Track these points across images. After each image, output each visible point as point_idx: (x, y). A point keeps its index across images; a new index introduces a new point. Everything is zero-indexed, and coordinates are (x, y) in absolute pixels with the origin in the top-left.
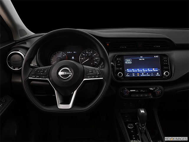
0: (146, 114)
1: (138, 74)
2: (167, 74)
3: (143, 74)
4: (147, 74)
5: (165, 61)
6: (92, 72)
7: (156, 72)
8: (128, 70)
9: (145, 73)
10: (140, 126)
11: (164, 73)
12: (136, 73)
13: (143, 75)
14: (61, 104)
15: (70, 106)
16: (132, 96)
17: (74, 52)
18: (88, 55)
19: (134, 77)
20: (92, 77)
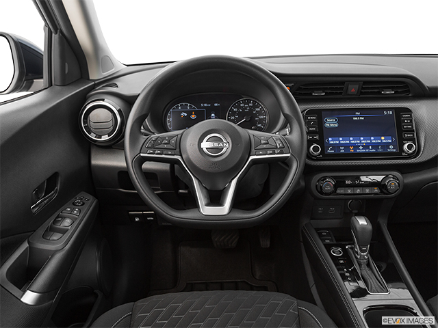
0: (370, 227)
1: (352, 148)
2: (410, 147)
3: (361, 148)
4: (370, 147)
5: (407, 122)
6: (268, 143)
7: (389, 144)
8: (330, 139)
9: (366, 146)
10: (357, 253)
11: (405, 147)
12: (347, 146)
13: (361, 150)
14: (207, 205)
15: (225, 209)
16: (338, 191)
17: (216, 105)
18: (243, 110)
19: (342, 154)
20: (268, 152)
